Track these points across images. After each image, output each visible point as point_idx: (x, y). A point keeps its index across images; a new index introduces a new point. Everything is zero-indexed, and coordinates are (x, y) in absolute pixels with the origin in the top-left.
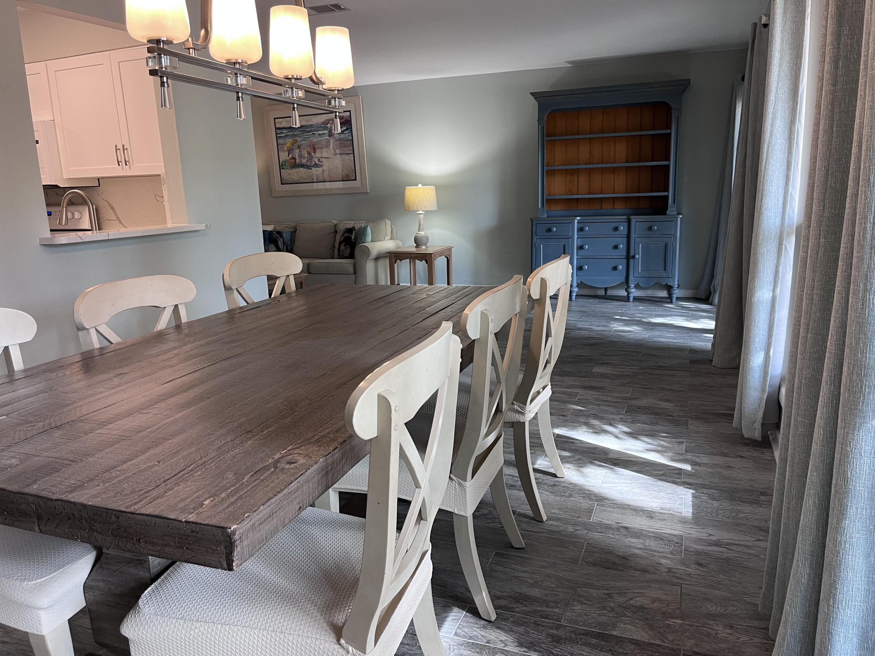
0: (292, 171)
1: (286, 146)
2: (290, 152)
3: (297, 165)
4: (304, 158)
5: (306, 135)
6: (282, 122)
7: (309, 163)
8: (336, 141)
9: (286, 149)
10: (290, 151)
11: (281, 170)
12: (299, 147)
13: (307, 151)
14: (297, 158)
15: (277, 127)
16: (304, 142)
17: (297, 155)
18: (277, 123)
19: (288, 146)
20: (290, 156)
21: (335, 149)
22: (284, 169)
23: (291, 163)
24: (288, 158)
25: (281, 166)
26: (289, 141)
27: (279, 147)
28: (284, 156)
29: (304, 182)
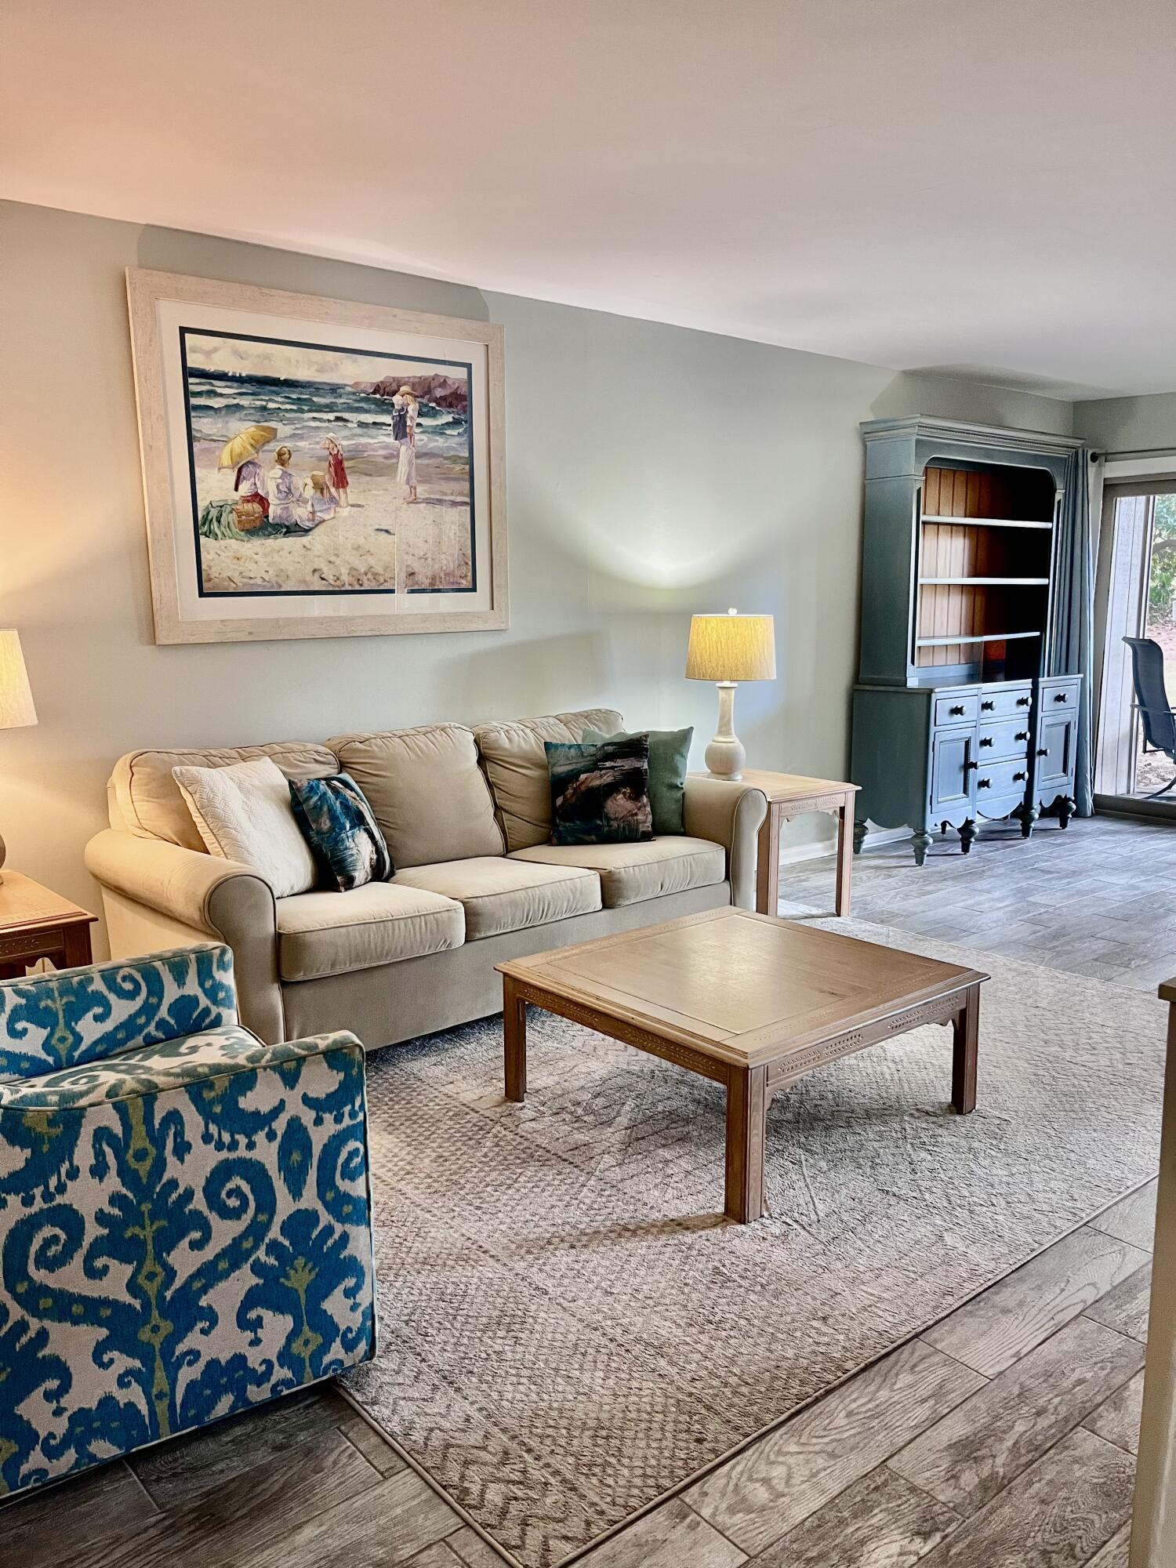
0: (249, 545)
1: (230, 444)
2: (244, 473)
3: (272, 525)
4: (302, 501)
6: (216, 350)
8: (418, 457)
9: (226, 460)
11: (203, 539)
12: (282, 459)
13: (313, 477)
14: (272, 499)
18: (194, 351)
19: (237, 450)
20: (245, 488)
21: (413, 482)
22: (216, 537)
23: (248, 514)
24: (237, 496)
25: (202, 526)
26: (241, 432)
27: (196, 446)
28: (217, 486)
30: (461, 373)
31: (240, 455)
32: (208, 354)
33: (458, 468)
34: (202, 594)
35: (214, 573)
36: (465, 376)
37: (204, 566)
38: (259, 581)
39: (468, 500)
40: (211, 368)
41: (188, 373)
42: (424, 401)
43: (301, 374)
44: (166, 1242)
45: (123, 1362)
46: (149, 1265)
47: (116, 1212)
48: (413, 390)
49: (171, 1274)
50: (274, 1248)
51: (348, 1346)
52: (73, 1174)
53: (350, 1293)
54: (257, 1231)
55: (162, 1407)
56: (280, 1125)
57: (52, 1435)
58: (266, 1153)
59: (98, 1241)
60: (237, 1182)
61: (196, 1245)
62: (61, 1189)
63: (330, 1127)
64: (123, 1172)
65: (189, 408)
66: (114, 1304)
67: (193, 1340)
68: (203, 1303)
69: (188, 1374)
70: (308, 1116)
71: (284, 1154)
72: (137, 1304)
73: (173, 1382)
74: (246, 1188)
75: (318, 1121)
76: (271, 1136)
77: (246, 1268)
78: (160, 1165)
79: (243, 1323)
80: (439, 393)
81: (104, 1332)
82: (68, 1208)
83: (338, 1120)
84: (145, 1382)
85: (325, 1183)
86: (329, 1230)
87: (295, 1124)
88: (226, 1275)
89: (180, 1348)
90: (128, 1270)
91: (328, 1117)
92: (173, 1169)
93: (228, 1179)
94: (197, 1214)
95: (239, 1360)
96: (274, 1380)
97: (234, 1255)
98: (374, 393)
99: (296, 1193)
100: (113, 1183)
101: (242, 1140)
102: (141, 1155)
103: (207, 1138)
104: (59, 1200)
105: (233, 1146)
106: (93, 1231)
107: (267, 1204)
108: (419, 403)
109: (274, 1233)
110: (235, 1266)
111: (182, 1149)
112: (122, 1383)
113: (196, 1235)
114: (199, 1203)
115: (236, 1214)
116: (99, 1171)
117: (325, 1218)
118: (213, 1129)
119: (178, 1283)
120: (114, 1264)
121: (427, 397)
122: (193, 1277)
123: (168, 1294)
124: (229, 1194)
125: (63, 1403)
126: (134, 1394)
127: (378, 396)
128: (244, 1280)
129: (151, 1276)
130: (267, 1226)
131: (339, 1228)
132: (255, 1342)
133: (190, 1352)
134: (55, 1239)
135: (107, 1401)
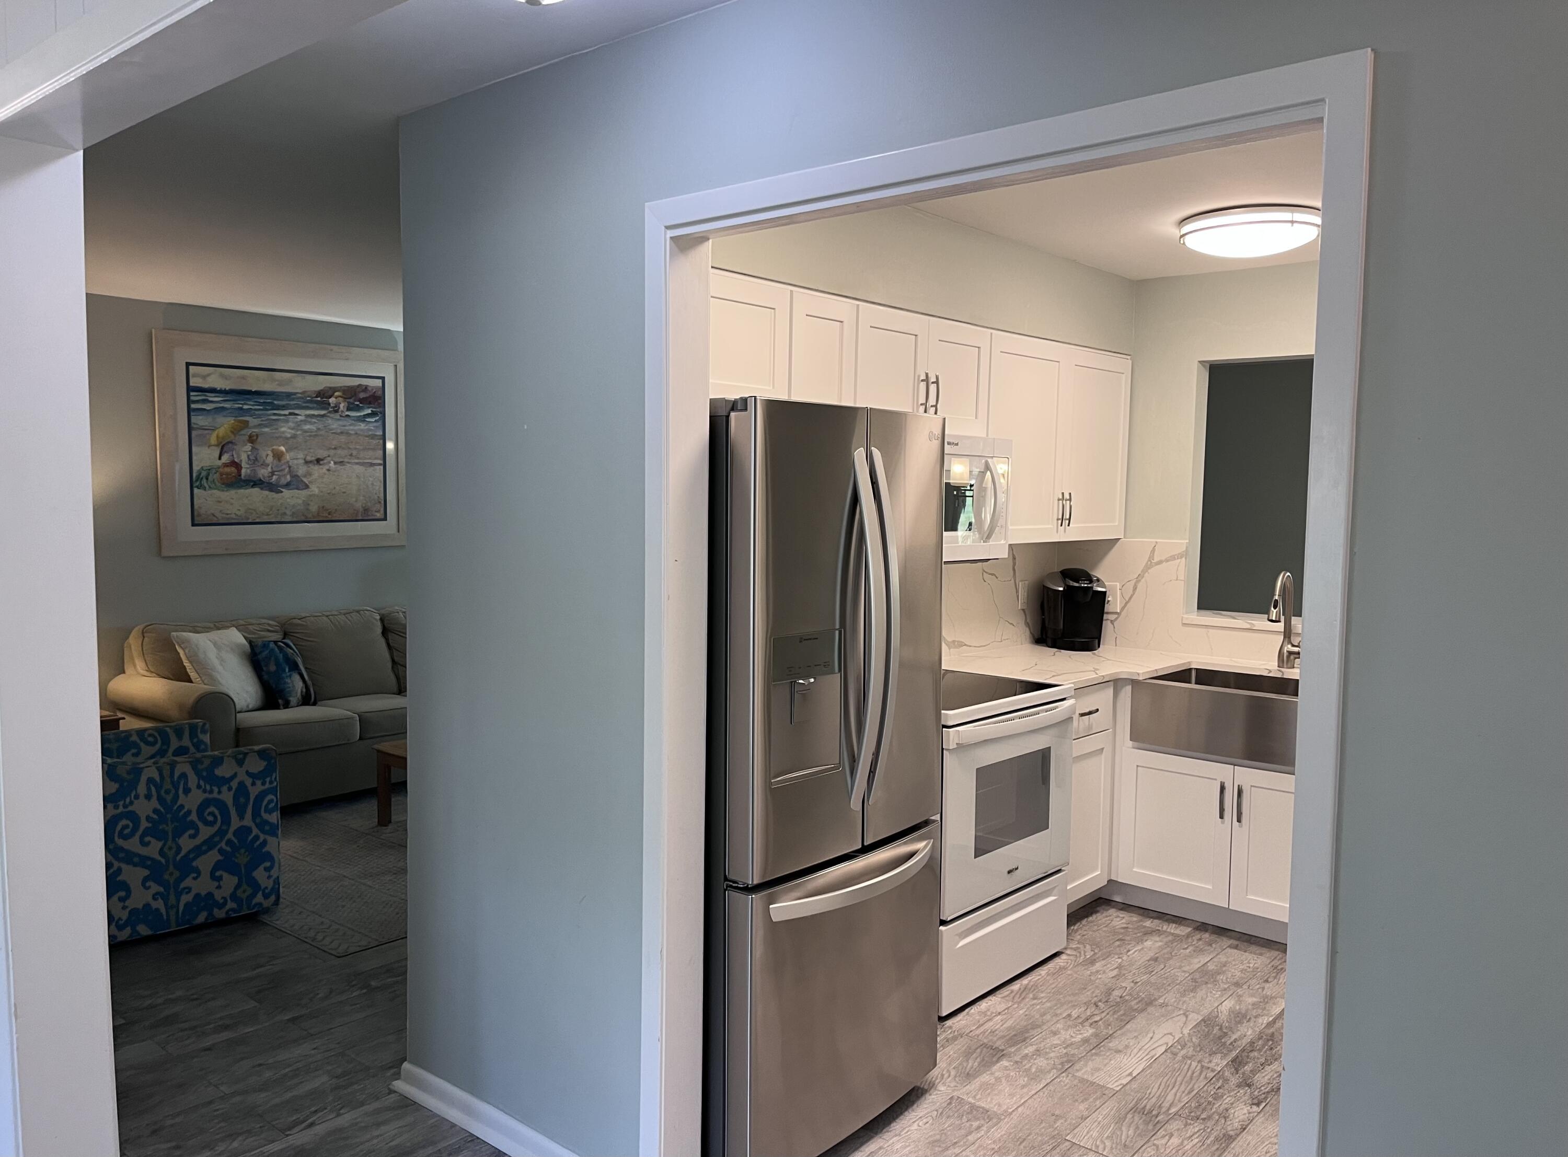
0: (227, 493)
1: (216, 432)
2: (225, 449)
4: (265, 465)
5: (275, 414)
6: (209, 375)
7: (275, 477)
9: (213, 440)
10: (224, 447)
11: (196, 491)
12: (252, 439)
13: (273, 451)
14: (244, 465)
15: (191, 384)
16: (266, 430)
17: (244, 457)
18: (194, 376)
19: (221, 435)
20: (226, 458)
22: (205, 489)
23: (227, 474)
24: (219, 463)
25: (196, 481)
26: (225, 424)
27: (194, 433)
28: (206, 457)
29: (258, 520)
30: (378, 383)
31: (223, 438)
32: (204, 377)
33: (374, 442)
34: (193, 525)
35: (202, 511)
36: (381, 385)
37: (196, 507)
38: (233, 516)
39: (381, 462)
40: (206, 386)
41: (190, 389)
42: (351, 400)
43: (267, 387)
44: (178, 833)
45: (155, 888)
46: (169, 843)
47: (155, 816)
48: (343, 394)
49: (179, 849)
50: (229, 842)
51: (266, 897)
52: (137, 797)
53: (267, 869)
54: (221, 833)
55: (172, 913)
56: (234, 784)
57: (120, 919)
58: (227, 797)
59: (147, 828)
60: (212, 809)
61: (193, 837)
62: (131, 803)
63: (259, 787)
64: (160, 799)
65: (189, 410)
66: (152, 859)
67: (188, 882)
68: (194, 864)
69: (186, 898)
70: (248, 782)
71: (236, 798)
72: (163, 861)
73: (178, 901)
74: (217, 812)
75: (253, 784)
76: (230, 789)
77: (215, 851)
78: (176, 797)
79: (213, 877)
80: (362, 395)
81: (146, 872)
82: (133, 813)
83: (263, 784)
84: (165, 898)
85: (256, 814)
86: (257, 838)
87: (242, 784)
88: (205, 852)
89: (182, 885)
90: (160, 844)
91: (259, 783)
92: (182, 799)
93: (208, 807)
94: (192, 822)
95: (210, 895)
96: (227, 907)
97: (209, 844)
98: (317, 397)
99: (242, 817)
100: (154, 803)
101: (216, 789)
102: (167, 792)
103: (199, 787)
104: (130, 808)
105: (211, 792)
106: (144, 824)
107: (227, 821)
108: (348, 402)
109: (230, 835)
110: (210, 849)
111: (187, 791)
112: (154, 898)
113: (192, 832)
114: (194, 817)
115: (211, 824)
116: (148, 797)
117: (255, 831)
118: (202, 783)
119: (183, 853)
120: (153, 840)
121: (353, 398)
122: (189, 852)
123: (178, 858)
124: (210, 814)
125: (127, 903)
126: (159, 904)
127: (319, 399)
128: (213, 857)
129: (170, 848)
130: (227, 832)
131: (262, 837)
132: (219, 887)
133: (185, 888)
134: (126, 827)
135: (147, 905)
